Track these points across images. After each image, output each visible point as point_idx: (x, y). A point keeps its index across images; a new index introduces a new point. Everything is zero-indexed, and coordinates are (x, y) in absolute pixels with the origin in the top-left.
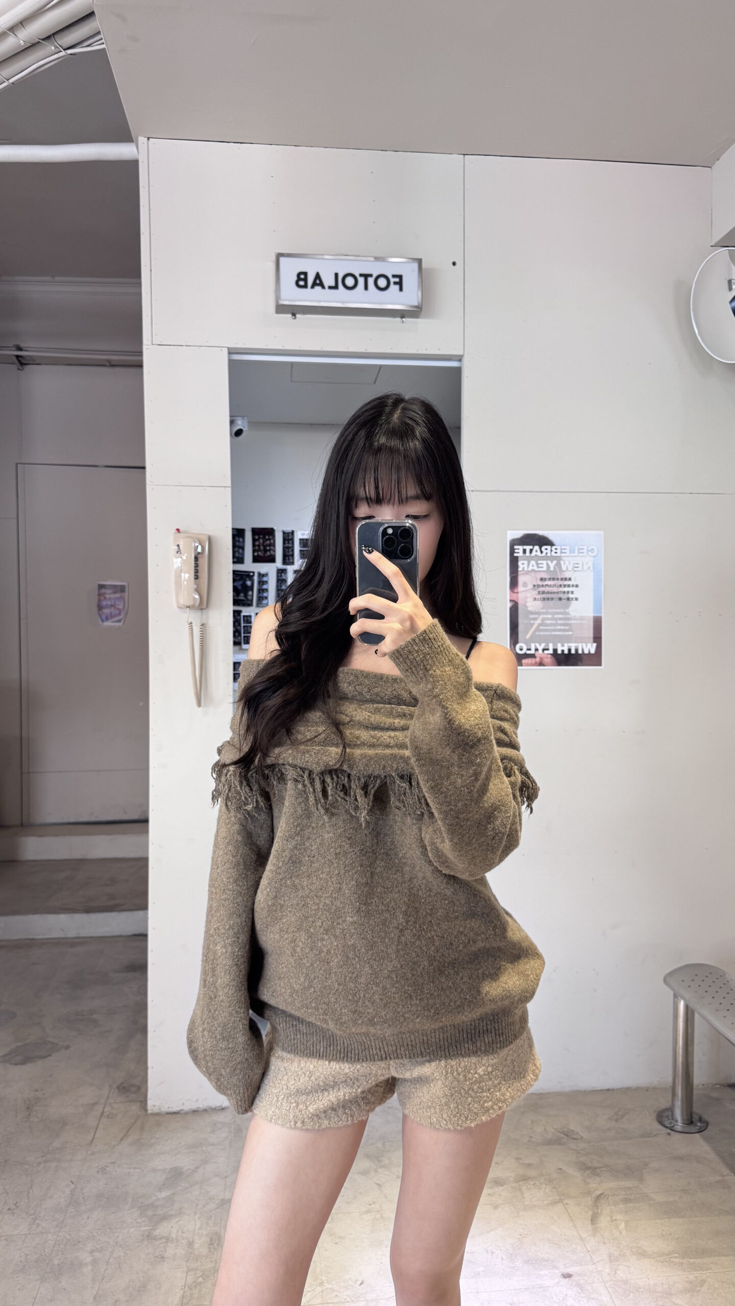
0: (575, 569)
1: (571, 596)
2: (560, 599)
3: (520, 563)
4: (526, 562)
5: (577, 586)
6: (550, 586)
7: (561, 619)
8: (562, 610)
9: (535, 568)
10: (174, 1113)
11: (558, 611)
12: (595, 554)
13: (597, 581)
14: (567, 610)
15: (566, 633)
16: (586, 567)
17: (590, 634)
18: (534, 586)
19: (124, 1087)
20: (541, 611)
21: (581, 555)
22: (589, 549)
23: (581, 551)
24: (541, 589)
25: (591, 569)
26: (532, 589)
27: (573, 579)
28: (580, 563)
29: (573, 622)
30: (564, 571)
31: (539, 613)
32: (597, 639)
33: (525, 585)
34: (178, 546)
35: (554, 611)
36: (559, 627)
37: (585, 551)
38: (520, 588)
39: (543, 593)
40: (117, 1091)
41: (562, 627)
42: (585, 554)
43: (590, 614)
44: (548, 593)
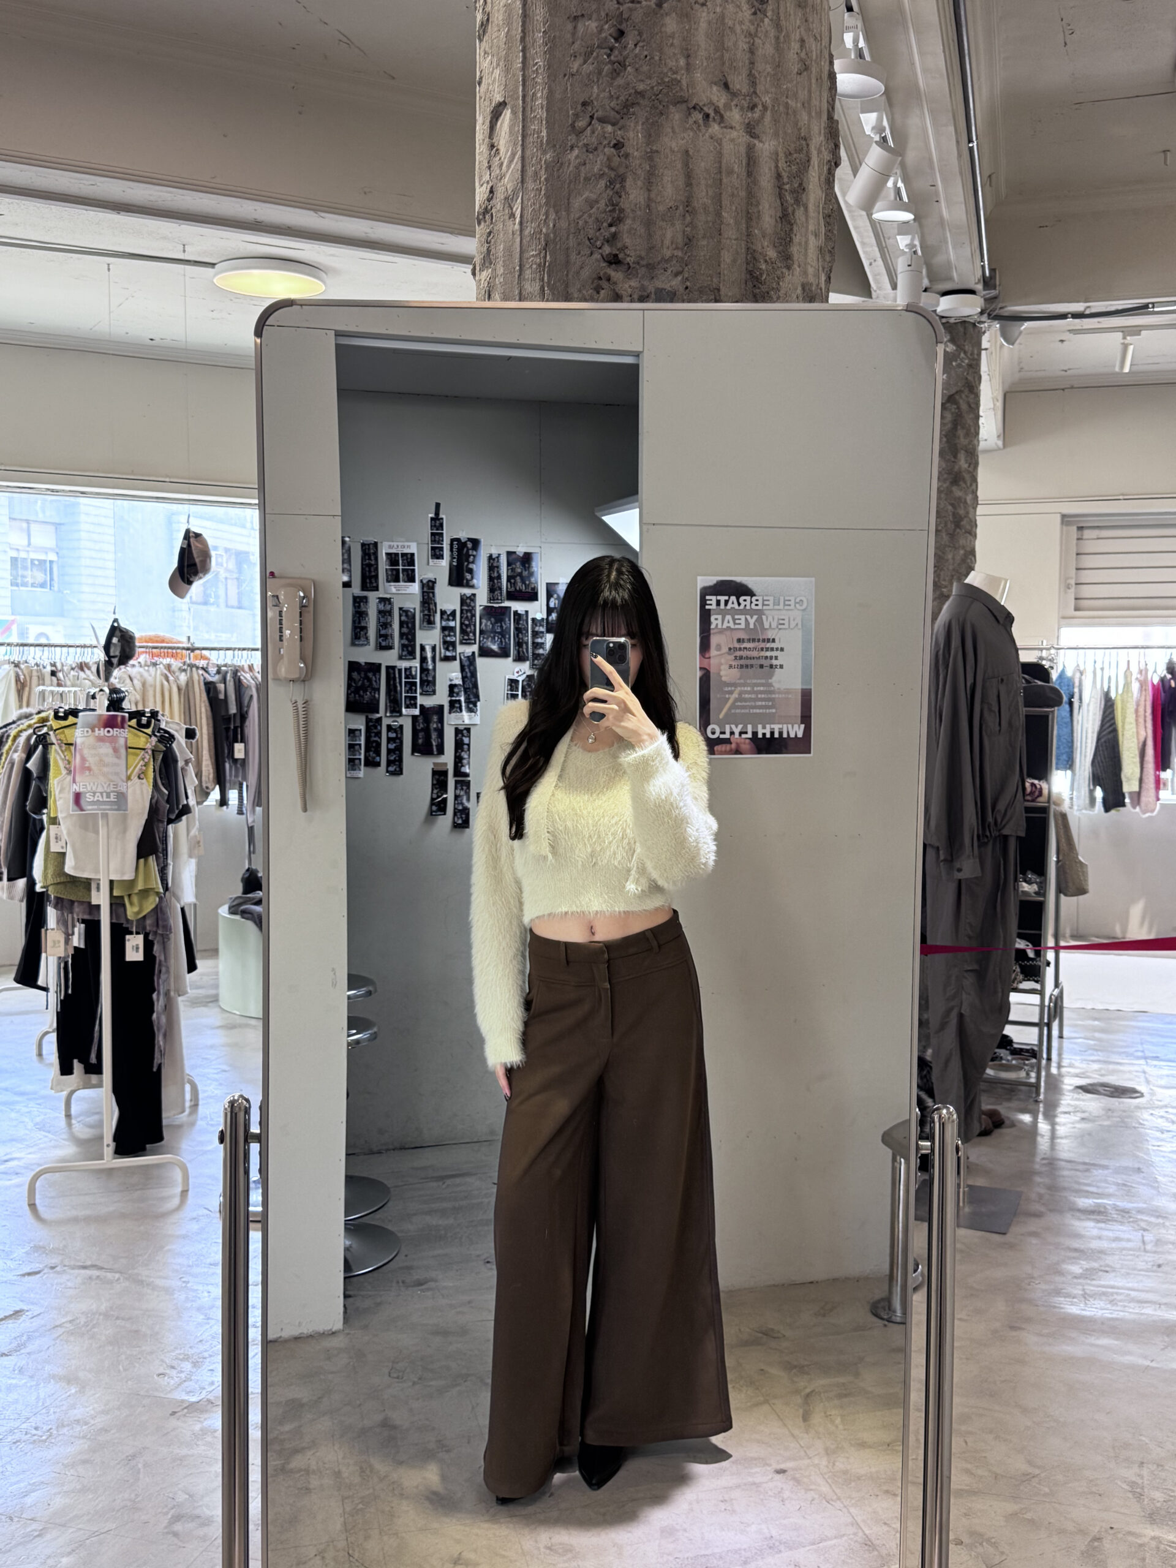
0: (780, 627)
1: (774, 662)
2: (761, 666)
3: (713, 618)
4: (720, 617)
5: (782, 649)
6: (749, 649)
7: (761, 692)
8: (763, 681)
9: (732, 626)
11: (759, 681)
12: (804, 606)
13: (806, 643)
15: (768, 711)
16: (793, 624)
17: (797, 711)
18: (730, 649)
20: (738, 681)
21: (786, 607)
22: (798, 600)
23: (787, 603)
24: (738, 653)
25: (800, 626)
26: (729, 654)
27: (777, 640)
28: (787, 618)
29: (777, 696)
30: (767, 629)
31: (735, 685)
32: (806, 718)
33: (719, 647)
35: (755, 681)
36: (760, 703)
37: (792, 603)
38: (713, 652)
39: (741, 658)
41: (764, 703)
42: (792, 607)
43: (798, 686)
44: (747, 658)
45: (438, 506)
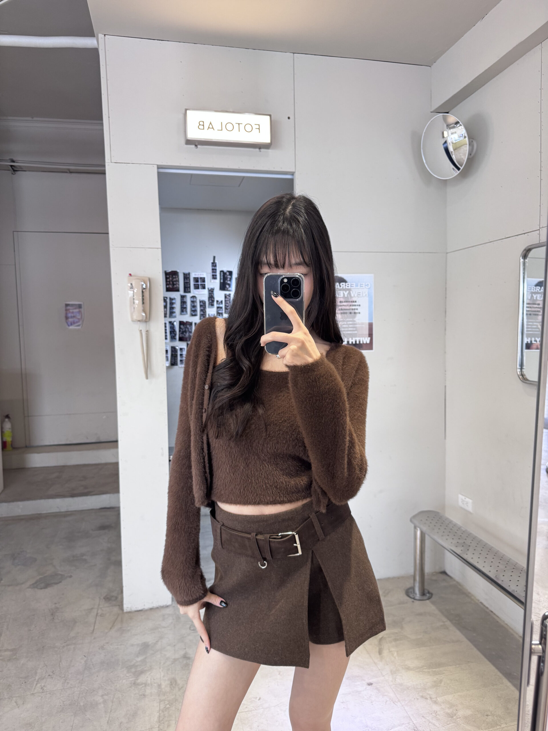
0: (359, 296)
1: (356, 311)
2: (351, 313)
5: (359, 305)
6: (345, 306)
7: (351, 324)
8: (351, 319)
10: (140, 611)
12: (369, 286)
13: (370, 302)
14: (354, 319)
15: (354, 332)
16: (364, 295)
17: (367, 332)
19: (108, 598)
21: (361, 288)
22: (366, 284)
23: (361, 285)
25: (367, 295)
27: (357, 301)
28: (361, 292)
29: (358, 326)
30: (352, 297)
32: (371, 335)
34: (131, 284)
35: (348, 320)
36: (350, 329)
37: (364, 285)
40: (104, 600)
41: (352, 329)
42: (364, 287)
43: (367, 321)
44: (345, 310)
45: (214, 257)
